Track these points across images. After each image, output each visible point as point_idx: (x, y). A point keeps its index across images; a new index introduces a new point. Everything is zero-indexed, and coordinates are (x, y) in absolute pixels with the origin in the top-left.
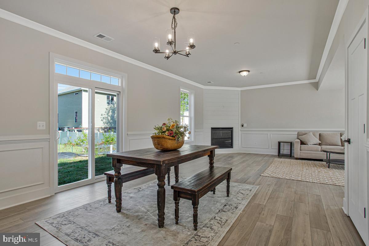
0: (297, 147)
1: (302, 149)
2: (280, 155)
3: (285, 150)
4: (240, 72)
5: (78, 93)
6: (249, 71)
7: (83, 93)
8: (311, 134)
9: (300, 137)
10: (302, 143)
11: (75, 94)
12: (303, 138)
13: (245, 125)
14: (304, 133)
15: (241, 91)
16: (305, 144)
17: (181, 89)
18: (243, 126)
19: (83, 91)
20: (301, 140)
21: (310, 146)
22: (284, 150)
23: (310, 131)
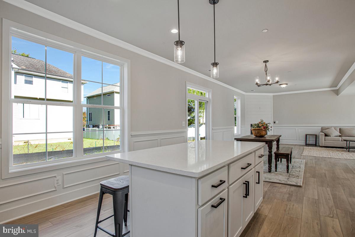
0: (322, 138)
1: (326, 139)
2: (307, 145)
3: (312, 141)
4: (280, 85)
5: (110, 95)
6: (287, 84)
7: (115, 94)
8: (333, 128)
9: (324, 131)
10: (326, 135)
11: (108, 95)
12: (327, 131)
13: (277, 122)
14: (326, 127)
15: (273, 96)
16: (328, 136)
17: (234, 97)
18: (275, 123)
19: (115, 93)
20: (325, 133)
21: (332, 137)
22: (309, 141)
23: (332, 127)
